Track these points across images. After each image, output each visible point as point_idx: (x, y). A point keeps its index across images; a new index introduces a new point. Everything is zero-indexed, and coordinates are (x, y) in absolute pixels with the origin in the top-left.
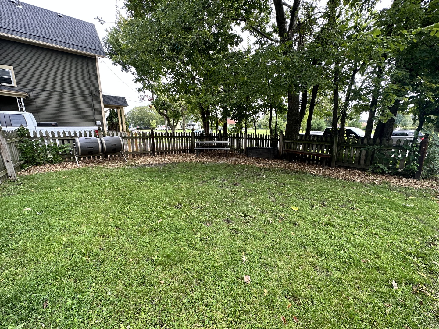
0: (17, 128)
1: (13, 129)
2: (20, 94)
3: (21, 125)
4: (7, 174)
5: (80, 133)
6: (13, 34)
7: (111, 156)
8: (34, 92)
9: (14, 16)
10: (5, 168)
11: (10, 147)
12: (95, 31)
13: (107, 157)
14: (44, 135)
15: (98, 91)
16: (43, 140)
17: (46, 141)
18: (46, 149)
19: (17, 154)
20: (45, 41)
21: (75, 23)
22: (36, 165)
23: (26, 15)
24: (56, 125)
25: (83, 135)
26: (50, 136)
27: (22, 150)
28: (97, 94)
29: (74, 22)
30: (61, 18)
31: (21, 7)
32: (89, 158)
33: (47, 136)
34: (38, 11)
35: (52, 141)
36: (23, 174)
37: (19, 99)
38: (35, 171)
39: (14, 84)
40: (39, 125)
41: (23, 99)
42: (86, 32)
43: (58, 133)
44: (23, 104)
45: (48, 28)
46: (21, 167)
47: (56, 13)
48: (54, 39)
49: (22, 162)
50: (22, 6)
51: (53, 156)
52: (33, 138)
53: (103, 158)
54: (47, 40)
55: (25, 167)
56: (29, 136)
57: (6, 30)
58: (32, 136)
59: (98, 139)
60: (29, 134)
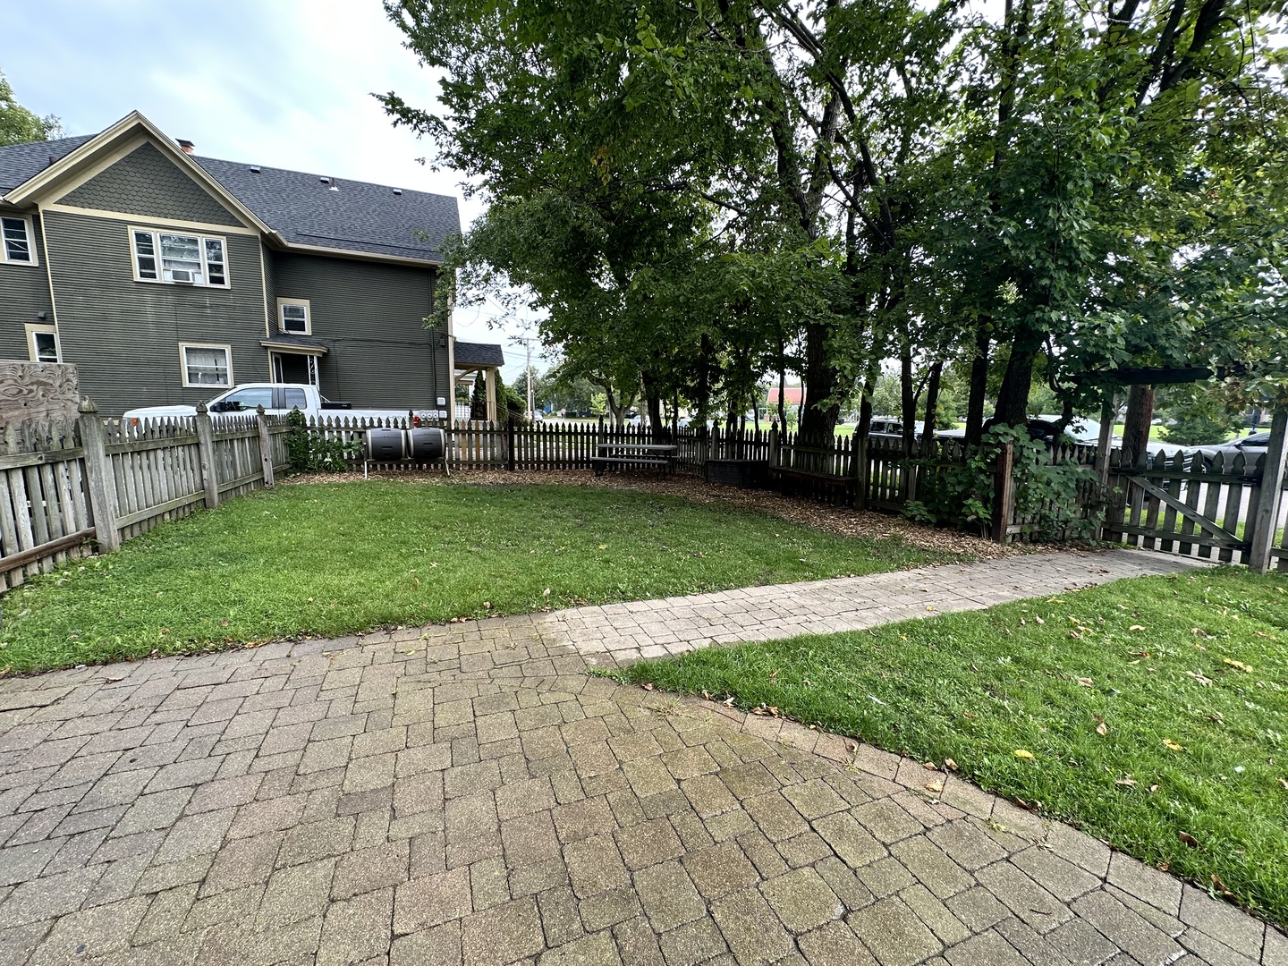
0: (289, 411)
1: (284, 412)
2: (313, 351)
3: (296, 407)
4: (263, 479)
5: (380, 421)
6: (316, 244)
7: (429, 467)
8: (337, 344)
9: (322, 209)
10: (262, 470)
11: (274, 440)
12: (456, 214)
13: (420, 467)
14: (326, 424)
15: (445, 336)
16: (322, 432)
17: (326, 433)
18: (325, 448)
19: (283, 453)
20: (363, 249)
21: (422, 202)
22: (308, 473)
23: (340, 204)
24: (349, 407)
25: (384, 424)
26: (334, 425)
27: (290, 446)
28: (442, 343)
29: (420, 199)
30: (398, 197)
31: (335, 189)
32: (391, 467)
33: (330, 425)
34: (363, 189)
35: (335, 433)
36: (285, 483)
37: (312, 357)
38: (302, 481)
39: (308, 331)
40: (325, 406)
41: (318, 358)
42: (437, 217)
43: (346, 420)
44: (316, 367)
45: (372, 221)
46: (286, 473)
47: (392, 189)
48: (379, 242)
49: (288, 466)
50: (338, 186)
51: (334, 459)
52: (309, 428)
53: (413, 468)
54: (366, 247)
55: (291, 473)
56: (304, 424)
57: (306, 238)
58: (308, 424)
59: (403, 432)
60: (304, 420)
